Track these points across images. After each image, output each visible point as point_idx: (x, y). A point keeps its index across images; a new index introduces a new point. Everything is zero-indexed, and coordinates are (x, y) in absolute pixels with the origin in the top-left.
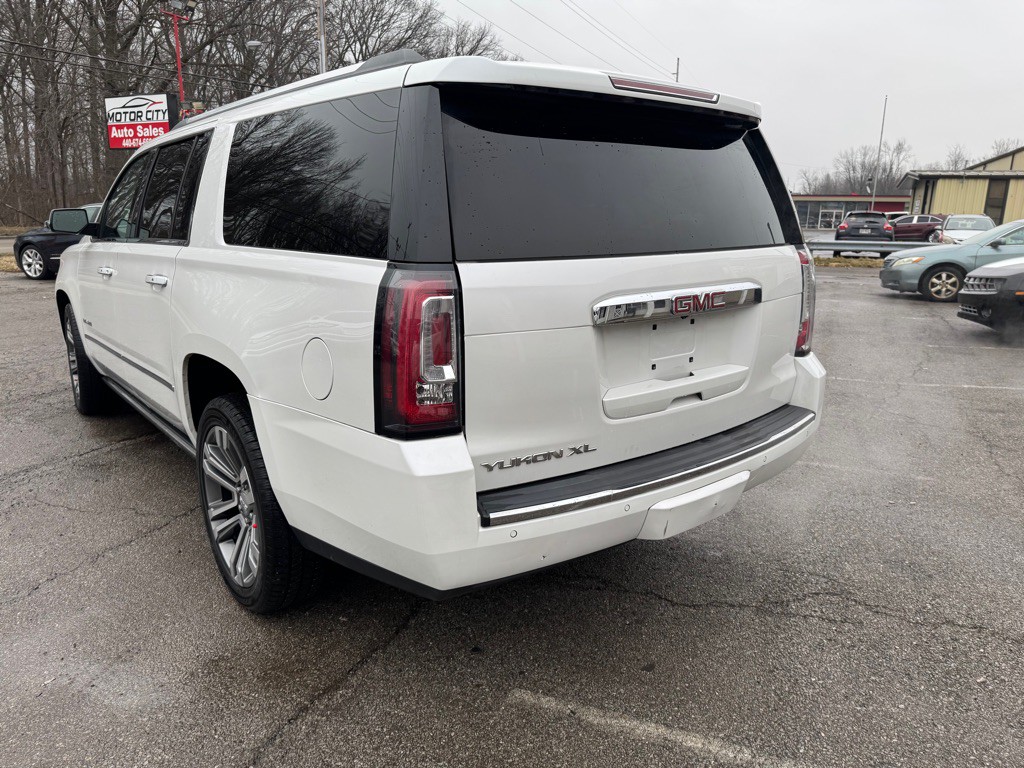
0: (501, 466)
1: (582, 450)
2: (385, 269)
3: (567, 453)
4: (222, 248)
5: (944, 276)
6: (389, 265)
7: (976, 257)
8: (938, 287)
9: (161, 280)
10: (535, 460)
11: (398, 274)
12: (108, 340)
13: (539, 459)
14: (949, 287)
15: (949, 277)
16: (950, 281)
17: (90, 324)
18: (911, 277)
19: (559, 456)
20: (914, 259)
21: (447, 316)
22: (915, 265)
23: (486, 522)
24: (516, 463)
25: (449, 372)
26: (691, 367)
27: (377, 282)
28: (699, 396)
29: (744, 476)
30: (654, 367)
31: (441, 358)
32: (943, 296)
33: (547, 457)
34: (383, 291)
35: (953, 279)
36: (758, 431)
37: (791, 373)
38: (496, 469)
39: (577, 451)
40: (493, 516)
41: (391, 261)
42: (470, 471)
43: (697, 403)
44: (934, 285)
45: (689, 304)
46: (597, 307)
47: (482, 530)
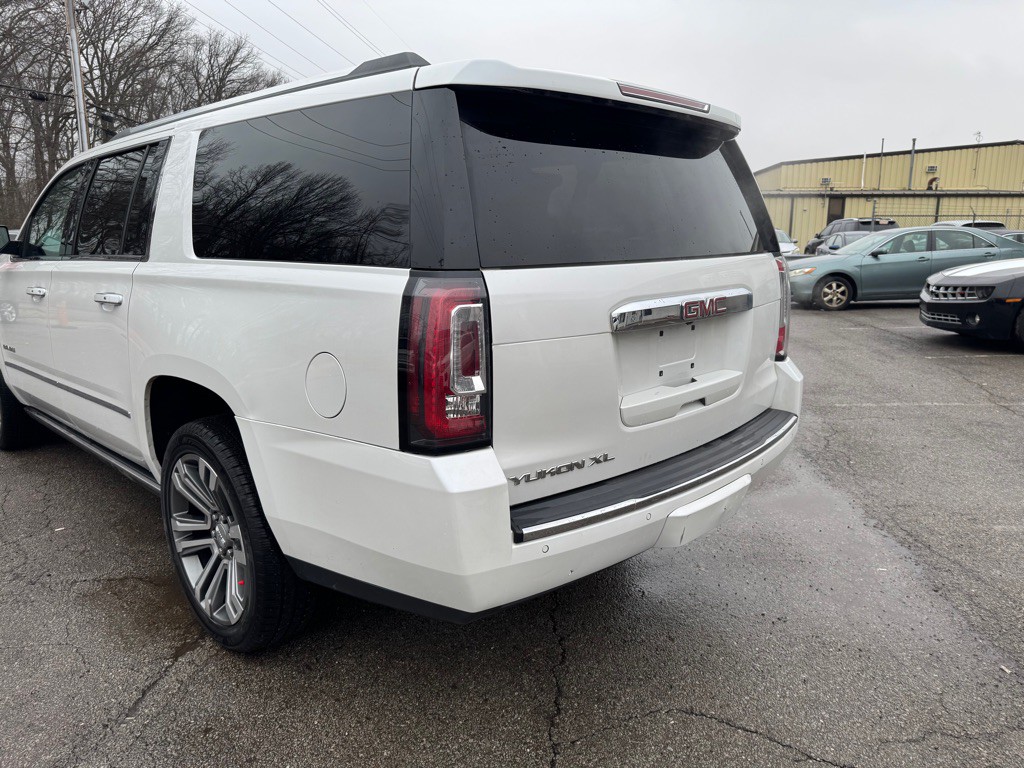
0: (527, 479)
1: (602, 459)
2: (407, 277)
3: (588, 463)
4: (193, 261)
5: (834, 285)
6: (411, 274)
7: (861, 266)
8: (830, 297)
9: (115, 298)
10: (558, 471)
11: (422, 282)
12: (37, 365)
13: (563, 470)
14: (840, 296)
15: (838, 286)
16: (840, 290)
17: (12, 350)
18: (806, 287)
19: (580, 466)
20: (807, 270)
21: (475, 324)
22: (808, 276)
23: (519, 538)
24: (541, 475)
25: (478, 383)
26: (693, 374)
27: (400, 291)
28: (702, 401)
29: (746, 480)
30: (661, 373)
31: (470, 369)
32: (834, 305)
33: (570, 468)
34: (407, 300)
35: (842, 288)
36: (753, 434)
37: (772, 378)
38: (523, 482)
39: (597, 461)
40: (526, 531)
41: (413, 268)
42: (504, 485)
43: (700, 408)
44: (826, 295)
45: (697, 309)
46: (616, 313)
47: (515, 546)
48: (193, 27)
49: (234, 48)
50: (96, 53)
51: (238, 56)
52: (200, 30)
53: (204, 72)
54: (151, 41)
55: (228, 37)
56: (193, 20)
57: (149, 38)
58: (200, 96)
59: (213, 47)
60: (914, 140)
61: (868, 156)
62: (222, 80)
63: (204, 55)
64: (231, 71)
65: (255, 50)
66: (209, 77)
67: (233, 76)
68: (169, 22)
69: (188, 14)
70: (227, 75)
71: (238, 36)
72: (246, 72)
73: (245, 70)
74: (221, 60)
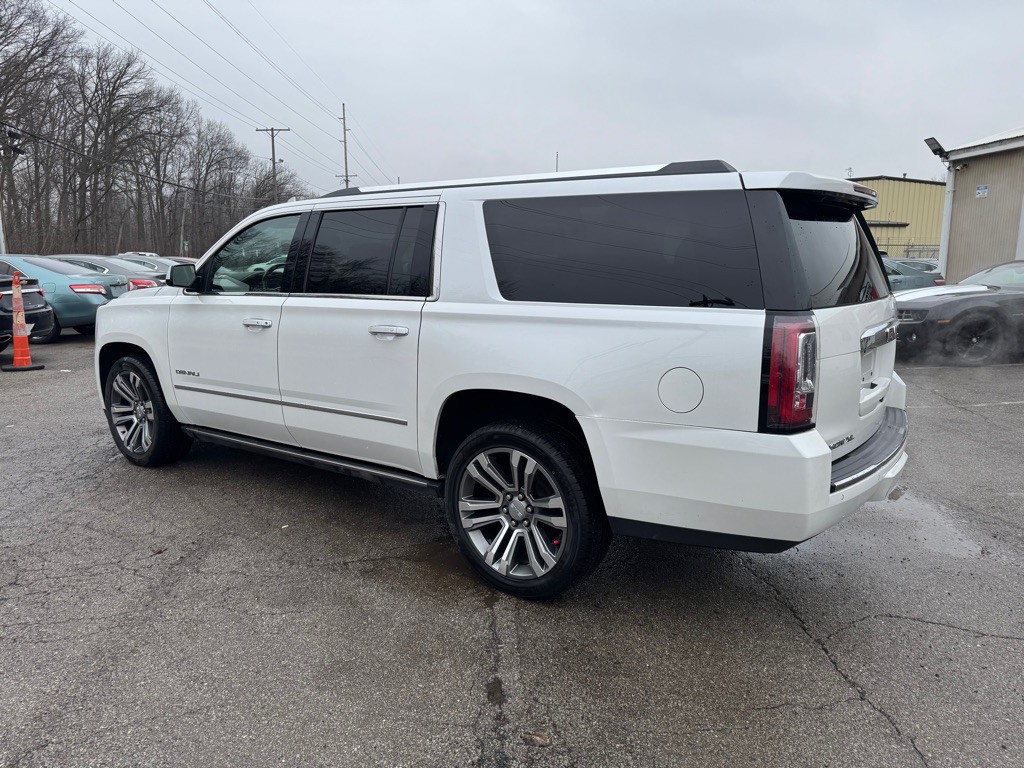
2: (764, 316)
19: (843, 443)
33: (839, 444)
48: (82, 40)
49: (125, 62)
51: (129, 71)
52: (89, 43)
53: (91, 85)
54: (34, 51)
55: (119, 52)
56: (82, 33)
57: (32, 49)
59: (101, 60)
62: (112, 94)
63: (91, 68)
64: (121, 85)
65: (147, 68)
66: (96, 91)
67: (123, 91)
68: (55, 33)
69: (77, 26)
70: (117, 89)
71: (130, 50)
72: (138, 87)
73: (136, 86)
74: (110, 74)
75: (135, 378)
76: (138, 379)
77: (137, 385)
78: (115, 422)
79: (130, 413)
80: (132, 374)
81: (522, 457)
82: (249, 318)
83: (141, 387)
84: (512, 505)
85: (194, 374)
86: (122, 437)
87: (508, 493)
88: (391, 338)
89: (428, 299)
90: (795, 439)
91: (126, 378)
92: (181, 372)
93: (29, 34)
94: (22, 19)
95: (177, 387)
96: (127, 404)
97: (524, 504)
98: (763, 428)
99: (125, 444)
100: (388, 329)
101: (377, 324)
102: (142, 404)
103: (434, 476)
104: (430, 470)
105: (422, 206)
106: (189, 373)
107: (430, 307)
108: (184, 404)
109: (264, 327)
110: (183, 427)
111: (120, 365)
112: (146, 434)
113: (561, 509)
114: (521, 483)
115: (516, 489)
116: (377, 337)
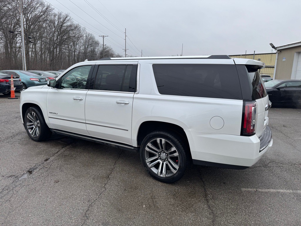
2: (242, 102)
48: (54, 11)
49: (65, 17)
50: (25, 17)
51: (66, 19)
52: (56, 11)
53: (56, 23)
54: (41, 14)
55: (64, 14)
56: (53, 9)
58: (55, 30)
59: (59, 16)
60: (255, 51)
61: (242, 55)
63: (56, 18)
65: (71, 18)
66: (58, 25)
67: (65, 25)
68: (47, 9)
69: (52, 7)
70: (63, 24)
71: (67, 13)
72: (69, 24)
73: (68, 23)
74: (61, 20)
75: (34, 114)
76: (35, 114)
77: (34, 116)
78: (28, 128)
79: (33, 125)
80: (33, 112)
81: (160, 139)
82: (75, 97)
83: (36, 116)
84: (161, 155)
85: (55, 113)
86: (30, 132)
87: (159, 152)
88: (123, 105)
89: (135, 93)
90: (251, 137)
91: (31, 114)
92: (51, 113)
93: (40, 9)
94: (38, 5)
95: (49, 117)
96: (32, 122)
97: (164, 154)
98: (242, 134)
99: (31, 135)
100: (123, 102)
101: (118, 100)
102: (36, 122)
103: (136, 146)
104: (135, 144)
105: (132, 65)
106: (54, 113)
107: (136, 95)
108: (51, 122)
109: (80, 100)
110: (50, 129)
111: (29, 110)
112: (38, 131)
113: (175, 150)
114: (162, 148)
115: (161, 150)
116: (119, 104)
